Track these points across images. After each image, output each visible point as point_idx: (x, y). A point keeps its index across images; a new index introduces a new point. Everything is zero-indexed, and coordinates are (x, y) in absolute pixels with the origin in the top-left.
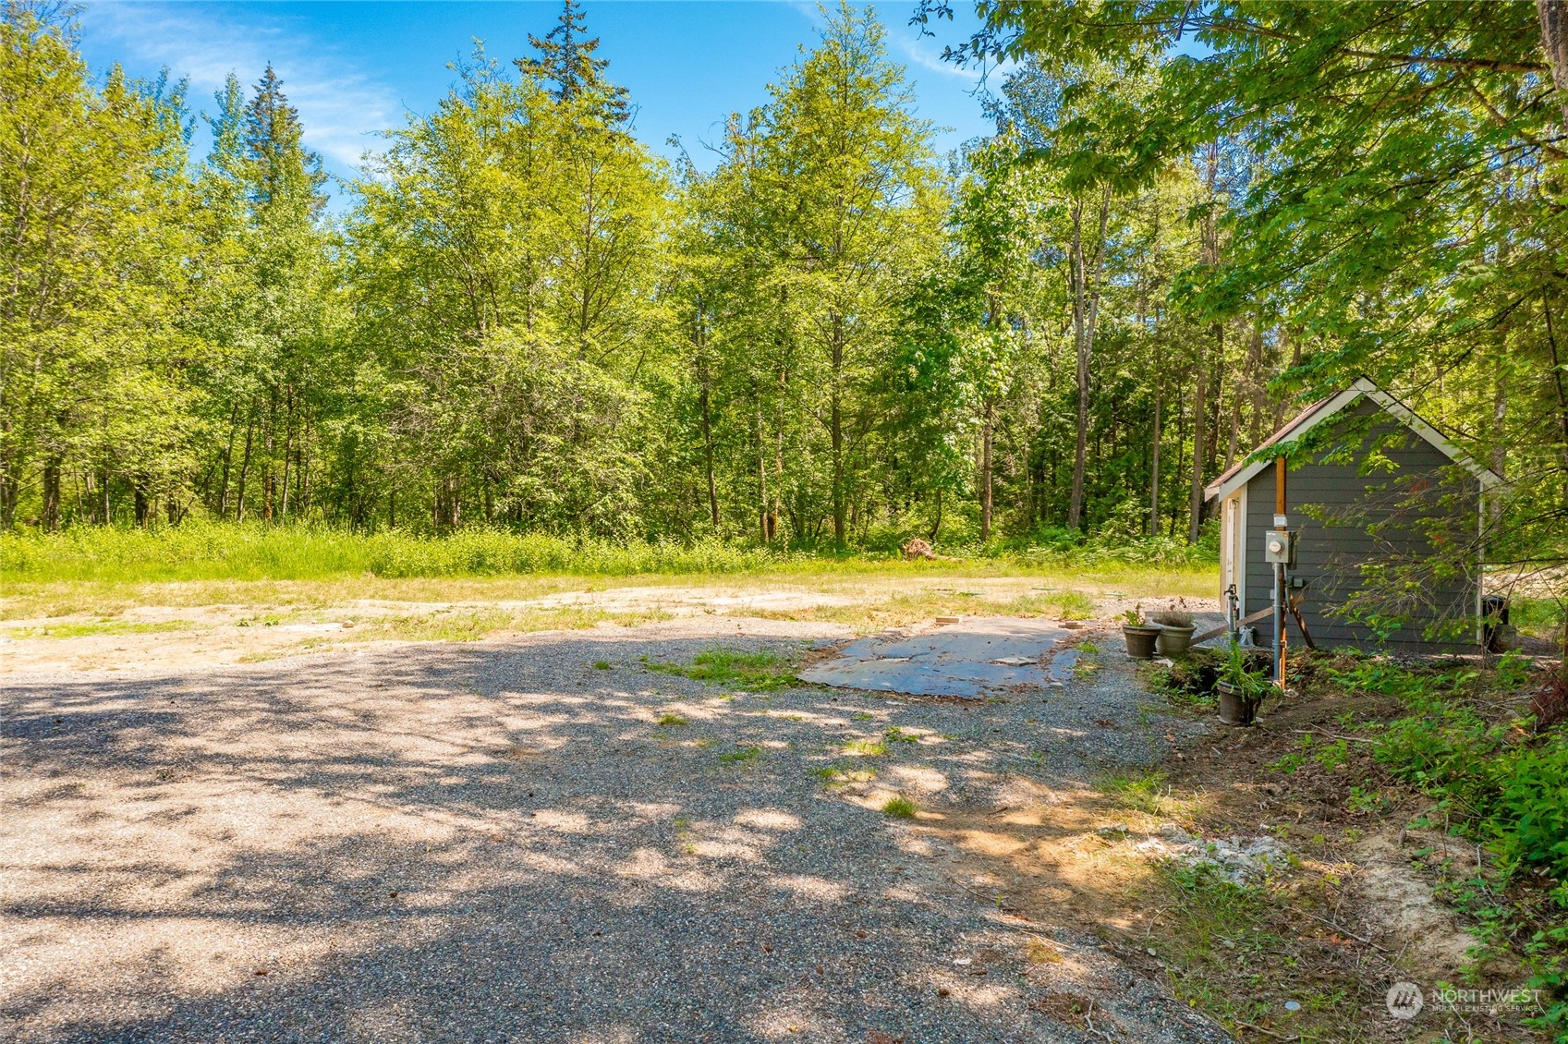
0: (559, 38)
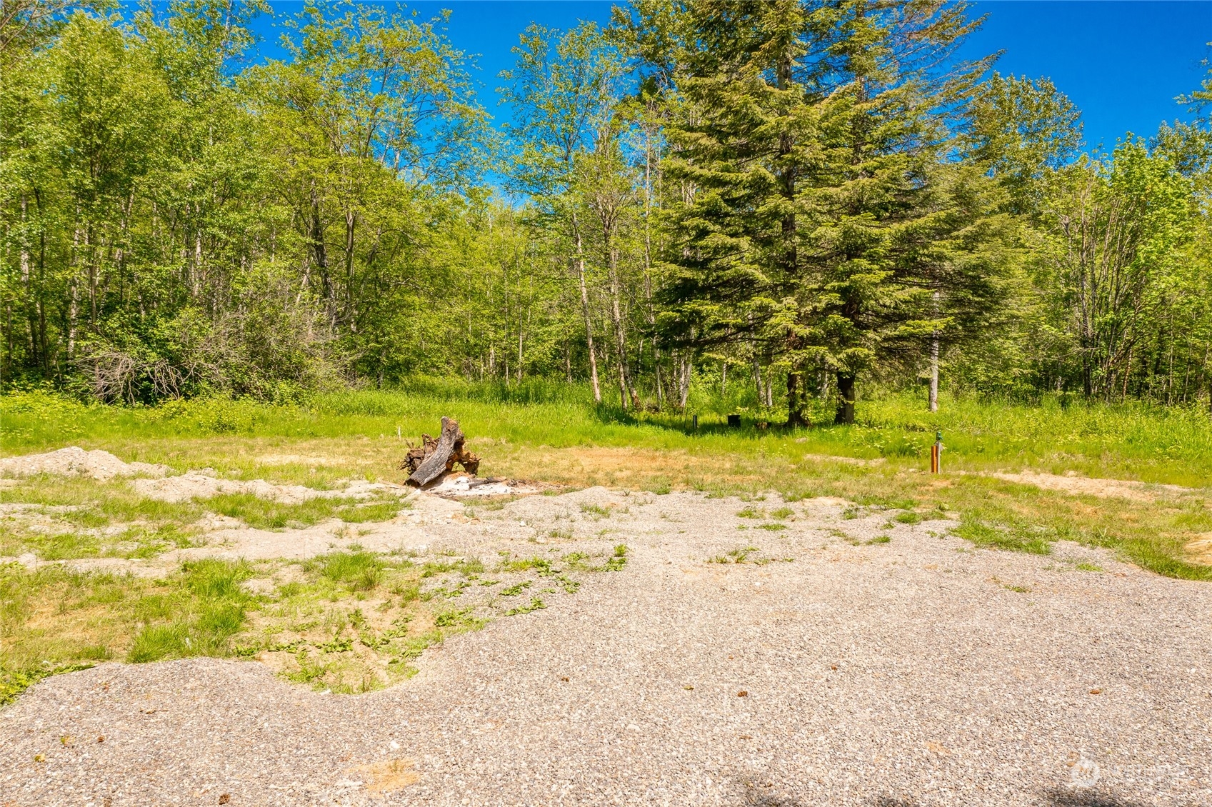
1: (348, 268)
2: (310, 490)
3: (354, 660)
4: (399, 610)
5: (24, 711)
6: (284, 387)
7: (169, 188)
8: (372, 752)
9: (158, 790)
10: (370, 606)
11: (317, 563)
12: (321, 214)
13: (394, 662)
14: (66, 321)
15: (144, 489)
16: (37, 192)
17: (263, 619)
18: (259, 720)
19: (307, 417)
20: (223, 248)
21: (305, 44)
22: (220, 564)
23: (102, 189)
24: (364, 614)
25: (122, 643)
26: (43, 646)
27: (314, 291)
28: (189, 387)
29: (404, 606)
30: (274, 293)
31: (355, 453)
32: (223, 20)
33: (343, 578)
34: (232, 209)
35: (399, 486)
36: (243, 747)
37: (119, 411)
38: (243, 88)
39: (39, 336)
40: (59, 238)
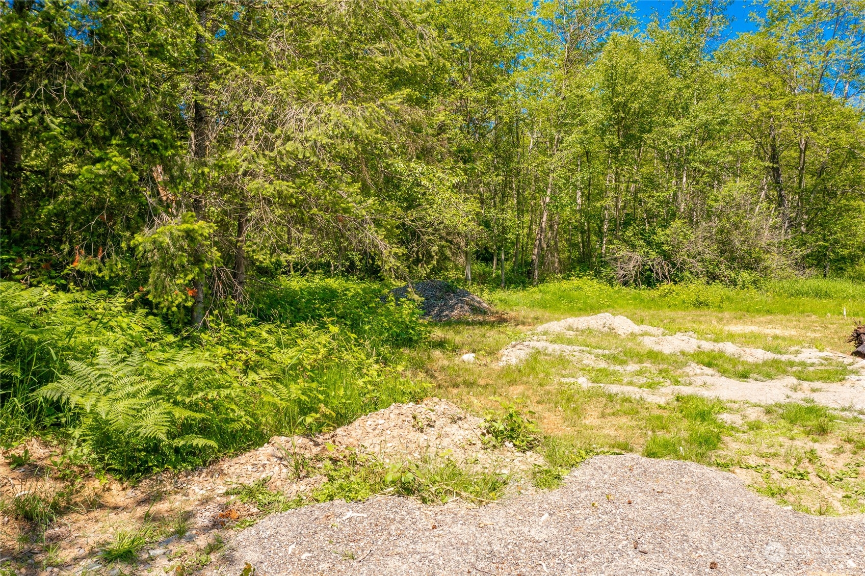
1: (800, 183)
2: (768, 353)
3: (811, 488)
4: (851, 456)
5: (584, 473)
6: (745, 275)
7: (666, 139)
8: (831, 564)
9: (667, 546)
10: (824, 448)
11: (776, 409)
12: (778, 143)
13: (847, 497)
14: (601, 233)
15: (649, 343)
16: (587, 153)
17: (734, 443)
18: (736, 516)
19: (764, 298)
20: (701, 177)
21: (768, 15)
22: (702, 400)
23: (624, 146)
24: (819, 453)
25: (639, 443)
26: (593, 436)
27: (770, 201)
28: (676, 275)
29: (855, 453)
30: (739, 207)
31: (804, 328)
32: (706, 13)
33: (798, 423)
34: (709, 148)
35: (847, 356)
36: (725, 533)
37: (631, 291)
38: (720, 59)
39: (586, 243)
40: (599, 181)
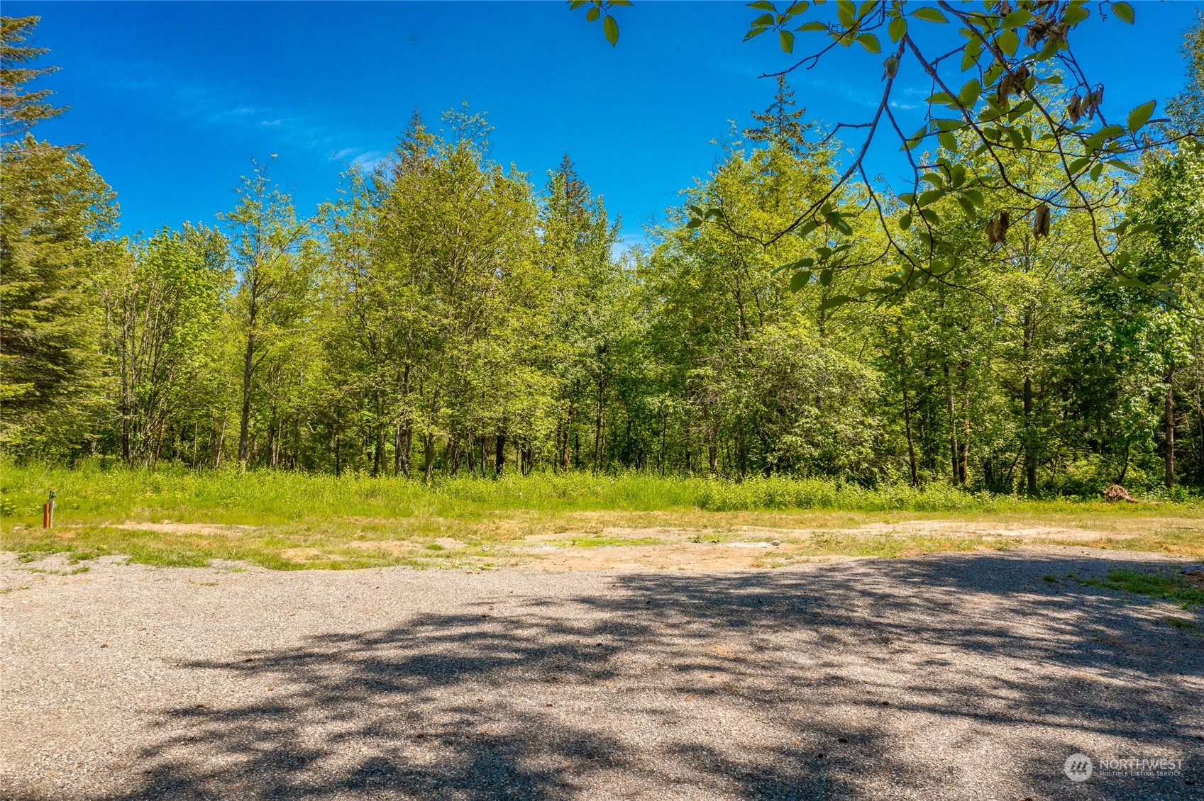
0: (775, 111)
